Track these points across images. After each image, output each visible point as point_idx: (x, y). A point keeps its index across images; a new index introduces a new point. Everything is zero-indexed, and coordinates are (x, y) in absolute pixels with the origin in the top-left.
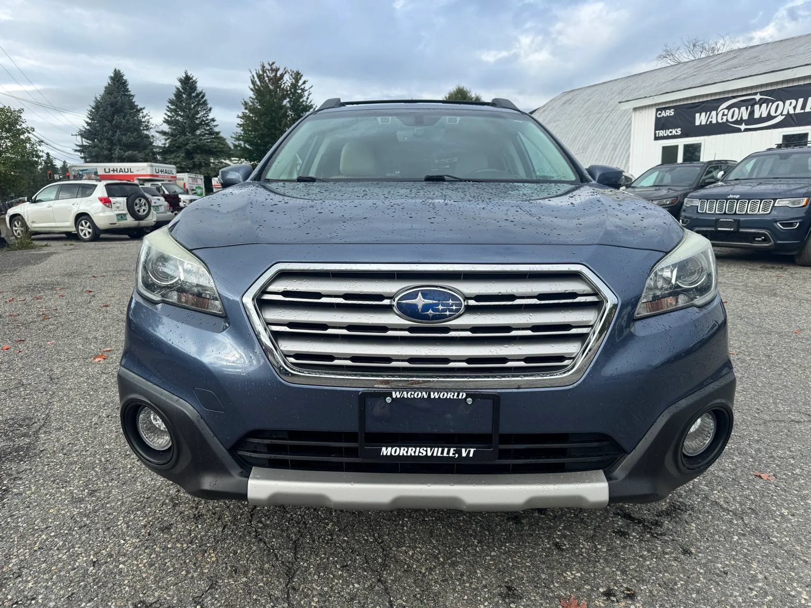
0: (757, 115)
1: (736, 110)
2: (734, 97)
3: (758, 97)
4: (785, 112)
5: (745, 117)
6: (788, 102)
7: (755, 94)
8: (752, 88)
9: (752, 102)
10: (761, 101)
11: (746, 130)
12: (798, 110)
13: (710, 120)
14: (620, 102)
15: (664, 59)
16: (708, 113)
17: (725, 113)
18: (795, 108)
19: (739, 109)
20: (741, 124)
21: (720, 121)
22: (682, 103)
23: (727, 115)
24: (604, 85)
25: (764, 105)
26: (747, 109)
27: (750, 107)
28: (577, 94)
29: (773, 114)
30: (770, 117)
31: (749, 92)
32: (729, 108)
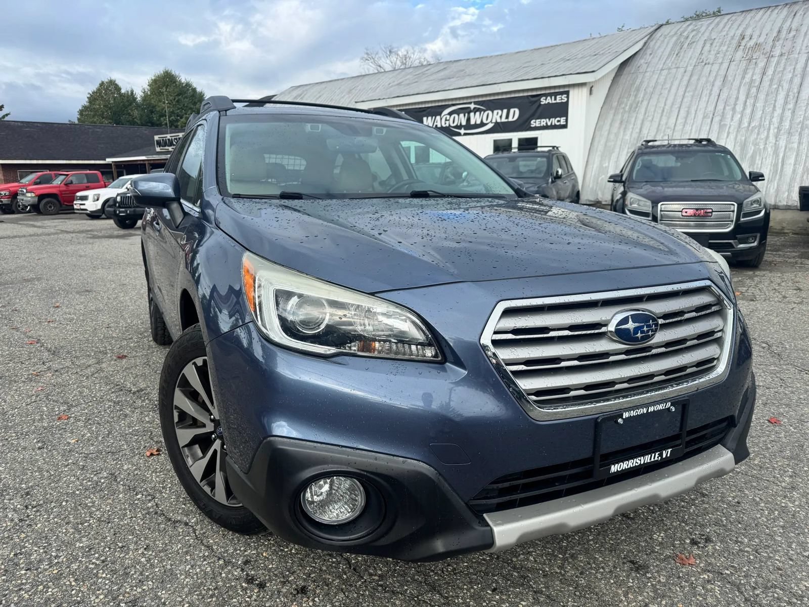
0: (472, 122)
1: (456, 116)
2: (454, 105)
3: (472, 106)
4: (494, 121)
5: (464, 123)
6: (495, 112)
7: (470, 103)
8: (467, 98)
9: (468, 110)
10: (475, 110)
11: (465, 134)
12: (504, 120)
13: (435, 124)
14: (356, 102)
15: (367, 61)
16: (434, 117)
17: (448, 119)
18: (501, 117)
19: (459, 115)
20: (461, 129)
21: (444, 126)
22: (411, 107)
23: (449, 120)
24: (331, 83)
25: (478, 113)
26: (465, 116)
27: (466, 114)
28: (306, 90)
29: (485, 121)
30: (482, 124)
31: (465, 101)
32: (450, 114)
